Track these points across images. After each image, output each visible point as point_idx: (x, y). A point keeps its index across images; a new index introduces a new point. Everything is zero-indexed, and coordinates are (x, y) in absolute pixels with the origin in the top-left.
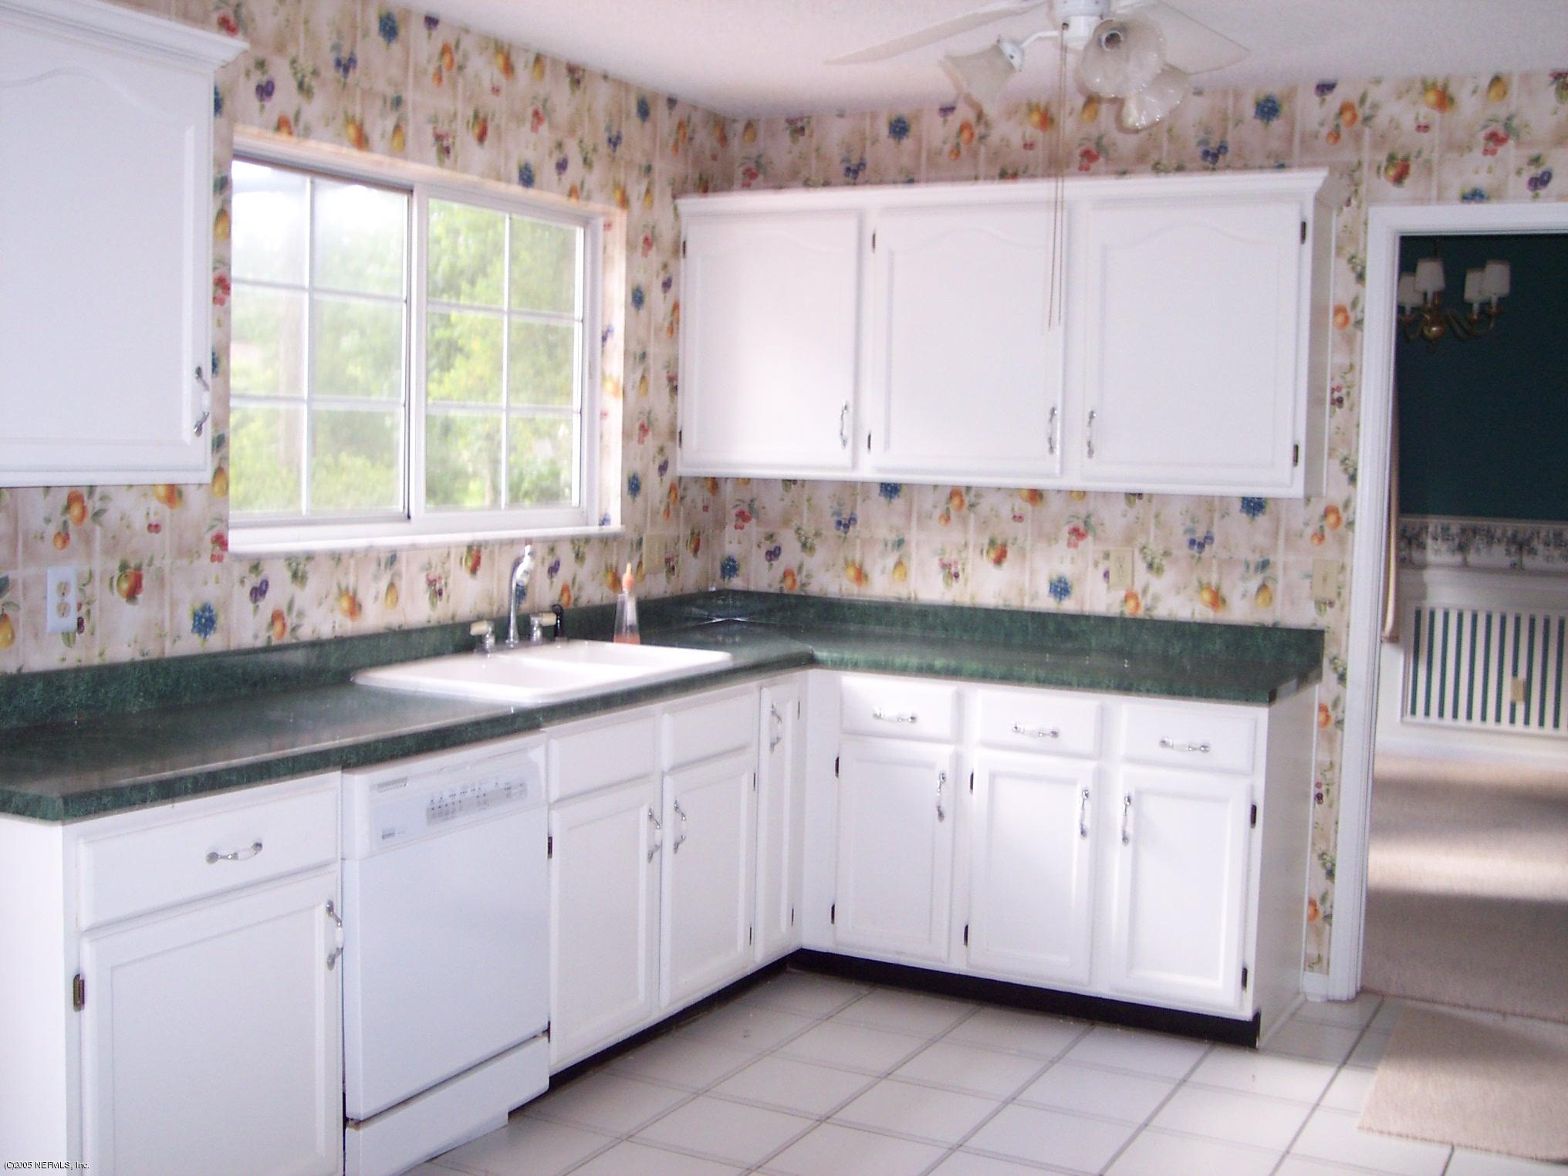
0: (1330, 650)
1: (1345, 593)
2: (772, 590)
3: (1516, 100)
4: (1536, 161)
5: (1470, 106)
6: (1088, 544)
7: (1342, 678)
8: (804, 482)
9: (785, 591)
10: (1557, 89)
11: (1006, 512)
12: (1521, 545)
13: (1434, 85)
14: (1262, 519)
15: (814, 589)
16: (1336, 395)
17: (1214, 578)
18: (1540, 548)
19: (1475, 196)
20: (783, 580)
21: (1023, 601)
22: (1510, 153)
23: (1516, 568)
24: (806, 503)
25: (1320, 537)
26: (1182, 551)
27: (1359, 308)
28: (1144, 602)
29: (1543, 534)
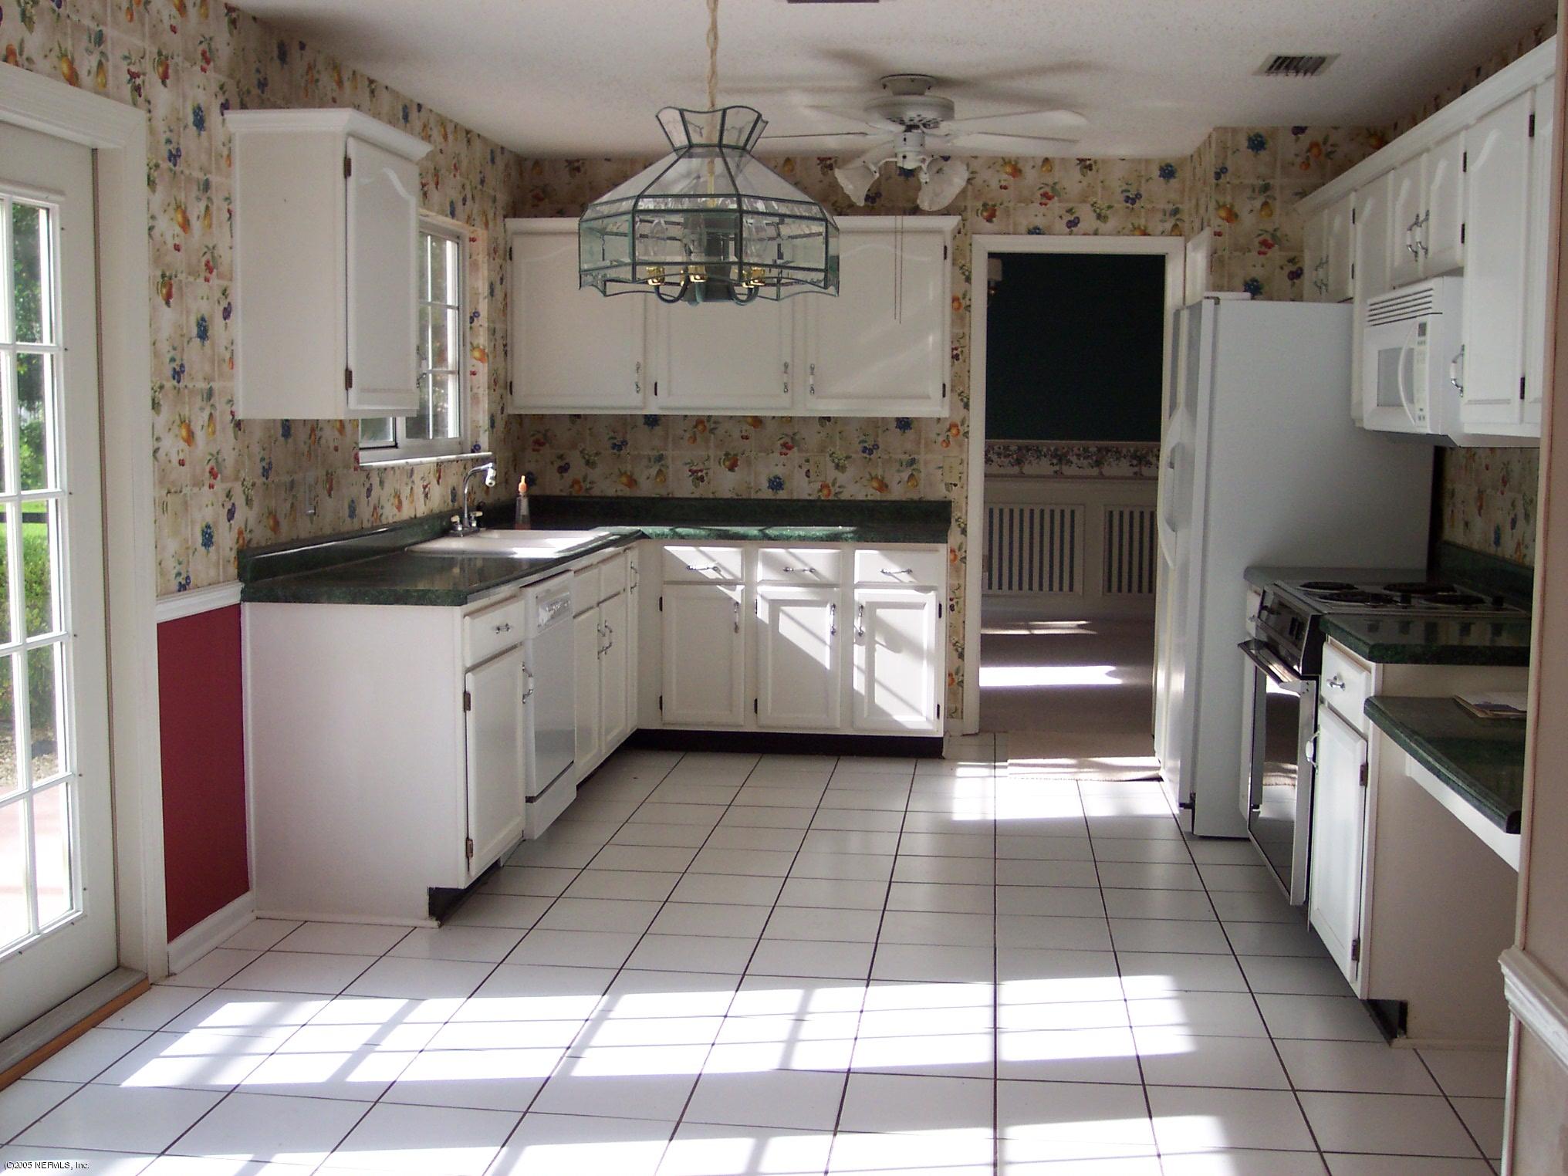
0: (955, 514)
1: (964, 477)
2: (564, 494)
3: (1058, 175)
4: (1070, 211)
5: (1031, 176)
6: (794, 454)
7: (964, 532)
8: (586, 416)
9: (574, 494)
10: (1081, 169)
11: (736, 434)
12: (1061, 458)
13: (1010, 162)
14: (910, 433)
15: (596, 492)
16: (955, 352)
17: (880, 473)
18: (1074, 459)
19: (1035, 231)
20: (572, 486)
21: (750, 493)
22: (1055, 205)
23: (1058, 474)
24: (588, 431)
25: (947, 442)
26: (858, 456)
27: (968, 298)
28: (833, 490)
29: (1075, 449)
